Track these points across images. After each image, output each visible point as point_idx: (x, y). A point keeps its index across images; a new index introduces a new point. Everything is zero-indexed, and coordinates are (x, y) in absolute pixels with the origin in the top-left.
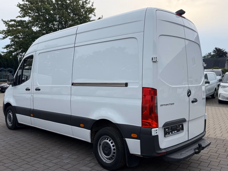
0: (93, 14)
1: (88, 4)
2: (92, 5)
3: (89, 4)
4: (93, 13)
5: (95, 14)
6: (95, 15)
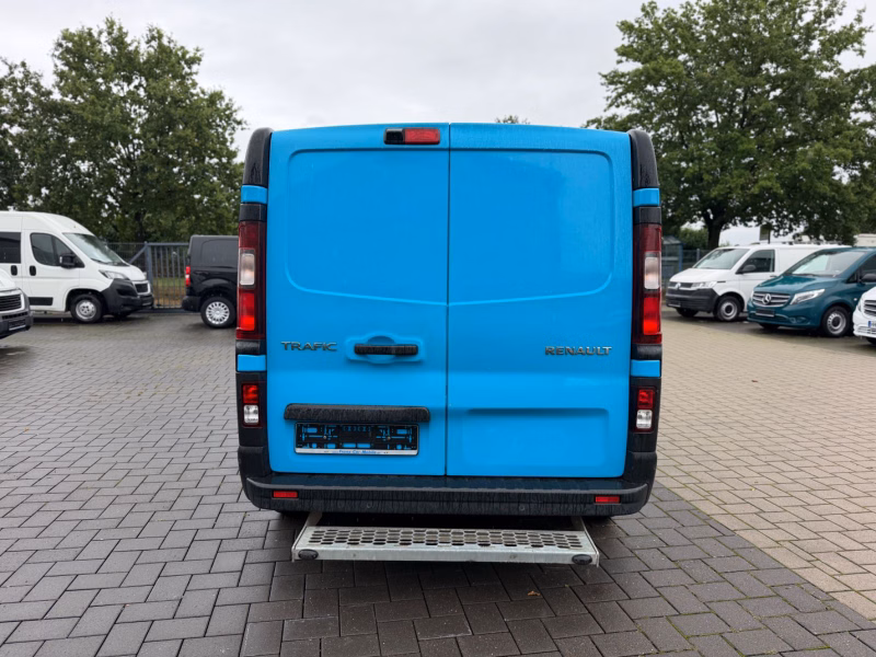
0: (855, 50)
1: (837, 16)
2: (859, 20)
3: (840, 14)
4: (856, 45)
5: (864, 48)
6: (862, 53)
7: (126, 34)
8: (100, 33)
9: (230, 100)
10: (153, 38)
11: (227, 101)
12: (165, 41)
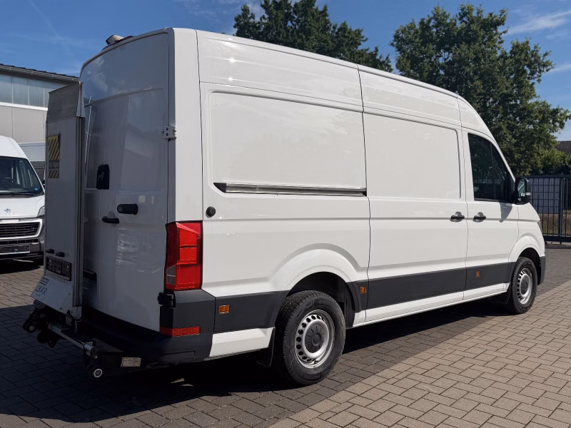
7: (447, 17)
8: (429, 21)
9: (535, 47)
10: (465, 14)
11: (532, 49)
12: (474, 14)
